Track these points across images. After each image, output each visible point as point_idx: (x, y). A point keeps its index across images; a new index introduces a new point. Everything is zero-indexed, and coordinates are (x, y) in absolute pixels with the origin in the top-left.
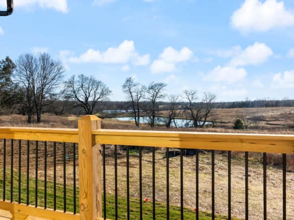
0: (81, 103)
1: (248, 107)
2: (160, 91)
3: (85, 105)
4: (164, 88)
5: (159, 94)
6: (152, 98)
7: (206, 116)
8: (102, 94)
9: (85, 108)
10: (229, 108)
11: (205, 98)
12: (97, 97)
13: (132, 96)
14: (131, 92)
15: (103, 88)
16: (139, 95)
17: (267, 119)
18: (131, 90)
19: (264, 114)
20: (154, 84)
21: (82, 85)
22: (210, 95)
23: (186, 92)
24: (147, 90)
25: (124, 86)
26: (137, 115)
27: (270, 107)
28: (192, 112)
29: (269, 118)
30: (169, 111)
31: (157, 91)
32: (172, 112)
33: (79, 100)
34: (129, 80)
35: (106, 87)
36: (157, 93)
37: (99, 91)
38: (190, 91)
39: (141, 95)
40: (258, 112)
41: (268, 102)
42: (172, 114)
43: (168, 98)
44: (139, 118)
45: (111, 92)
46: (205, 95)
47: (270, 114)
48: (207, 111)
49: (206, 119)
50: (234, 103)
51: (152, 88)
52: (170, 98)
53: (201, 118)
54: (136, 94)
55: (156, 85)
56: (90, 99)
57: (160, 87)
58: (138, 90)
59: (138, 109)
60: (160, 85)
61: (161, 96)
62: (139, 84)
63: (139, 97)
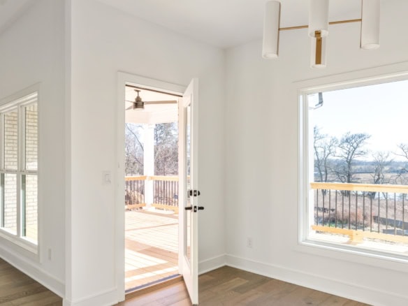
2: (360, 145)
4: (365, 141)
5: (358, 149)
6: (346, 156)
13: (317, 152)
14: (315, 147)
16: (327, 152)
18: (316, 145)
20: (350, 135)
23: (402, 147)
24: (339, 143)
26: (324, 179)
30: (373, 175)
31: (355, 145)
32: (379, 176)
36: (355, 149)
39: (330, 150)
42: (378, 180)
43: (373, 155)
51: (347, 141)
52: (376, 156)
54: (323, 150)
55: (353, 137)
57: (359, 140)
58: (326, 144)
59: (326, 171)
60: (360, 137)
61: (362, 153)
62: (327, 135)
63: (326, 154)
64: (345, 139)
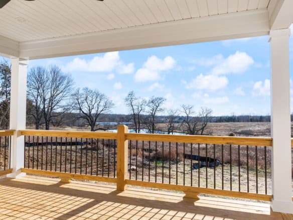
0: (84, 115)
1: (234, 122)
2: (160, 105)
3: (89, 117)
4: (163, 102)
5: (159, 108)
6: (152, 112)
7: (203, 129)
8: (105, 107)
9: (88, 120)
10: (216, 122)
11: (201, 113)
12: (100, 110)
13: (133, 109)
14: (132, 106)
15: (106, 100)
16: (140, 109)
17: (255, 134)
18: (132, 104)
19: (251, 129)
20: (154, 98)
21: (87, 98)
22: (206, 110)
23: (183, 106)
24: (147, 103)
25: (127, 100)
26: (138, 127)
27: (255, 122)
28: (189, 125)
29: (256, 132)
30: (168, 124)
31: (157, 104)
32: (171, 125)
33: (83, 112)
34: (131, 94)
35: (110, 100)
36: (157, 107)
37: (102, 103)
38: (187, 106)
39: (141, 107)
40: (245, 127)
41: (253, 117)
42: (170, 127)
43: (168, 112)
44: (139, 130)
45: (113, 104)
46: (201, 110)
47: (257, 128)
48: (204, 125)
49: (202, 133)
50: (221, 117)
52: (169, 112)
53: (198, 131)
54: (137, 107)
55: (156, 99)
56: (93, 112)
57: (160, 101)
58: (139, 103)
59: (139, 122)
60: (160, 100)
61: (161, 110)
62: (140, 97)
63: (139, 110)
64: (151, 101)
